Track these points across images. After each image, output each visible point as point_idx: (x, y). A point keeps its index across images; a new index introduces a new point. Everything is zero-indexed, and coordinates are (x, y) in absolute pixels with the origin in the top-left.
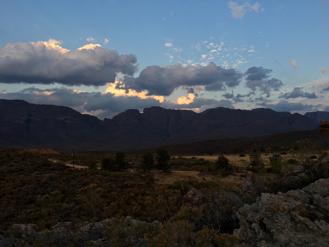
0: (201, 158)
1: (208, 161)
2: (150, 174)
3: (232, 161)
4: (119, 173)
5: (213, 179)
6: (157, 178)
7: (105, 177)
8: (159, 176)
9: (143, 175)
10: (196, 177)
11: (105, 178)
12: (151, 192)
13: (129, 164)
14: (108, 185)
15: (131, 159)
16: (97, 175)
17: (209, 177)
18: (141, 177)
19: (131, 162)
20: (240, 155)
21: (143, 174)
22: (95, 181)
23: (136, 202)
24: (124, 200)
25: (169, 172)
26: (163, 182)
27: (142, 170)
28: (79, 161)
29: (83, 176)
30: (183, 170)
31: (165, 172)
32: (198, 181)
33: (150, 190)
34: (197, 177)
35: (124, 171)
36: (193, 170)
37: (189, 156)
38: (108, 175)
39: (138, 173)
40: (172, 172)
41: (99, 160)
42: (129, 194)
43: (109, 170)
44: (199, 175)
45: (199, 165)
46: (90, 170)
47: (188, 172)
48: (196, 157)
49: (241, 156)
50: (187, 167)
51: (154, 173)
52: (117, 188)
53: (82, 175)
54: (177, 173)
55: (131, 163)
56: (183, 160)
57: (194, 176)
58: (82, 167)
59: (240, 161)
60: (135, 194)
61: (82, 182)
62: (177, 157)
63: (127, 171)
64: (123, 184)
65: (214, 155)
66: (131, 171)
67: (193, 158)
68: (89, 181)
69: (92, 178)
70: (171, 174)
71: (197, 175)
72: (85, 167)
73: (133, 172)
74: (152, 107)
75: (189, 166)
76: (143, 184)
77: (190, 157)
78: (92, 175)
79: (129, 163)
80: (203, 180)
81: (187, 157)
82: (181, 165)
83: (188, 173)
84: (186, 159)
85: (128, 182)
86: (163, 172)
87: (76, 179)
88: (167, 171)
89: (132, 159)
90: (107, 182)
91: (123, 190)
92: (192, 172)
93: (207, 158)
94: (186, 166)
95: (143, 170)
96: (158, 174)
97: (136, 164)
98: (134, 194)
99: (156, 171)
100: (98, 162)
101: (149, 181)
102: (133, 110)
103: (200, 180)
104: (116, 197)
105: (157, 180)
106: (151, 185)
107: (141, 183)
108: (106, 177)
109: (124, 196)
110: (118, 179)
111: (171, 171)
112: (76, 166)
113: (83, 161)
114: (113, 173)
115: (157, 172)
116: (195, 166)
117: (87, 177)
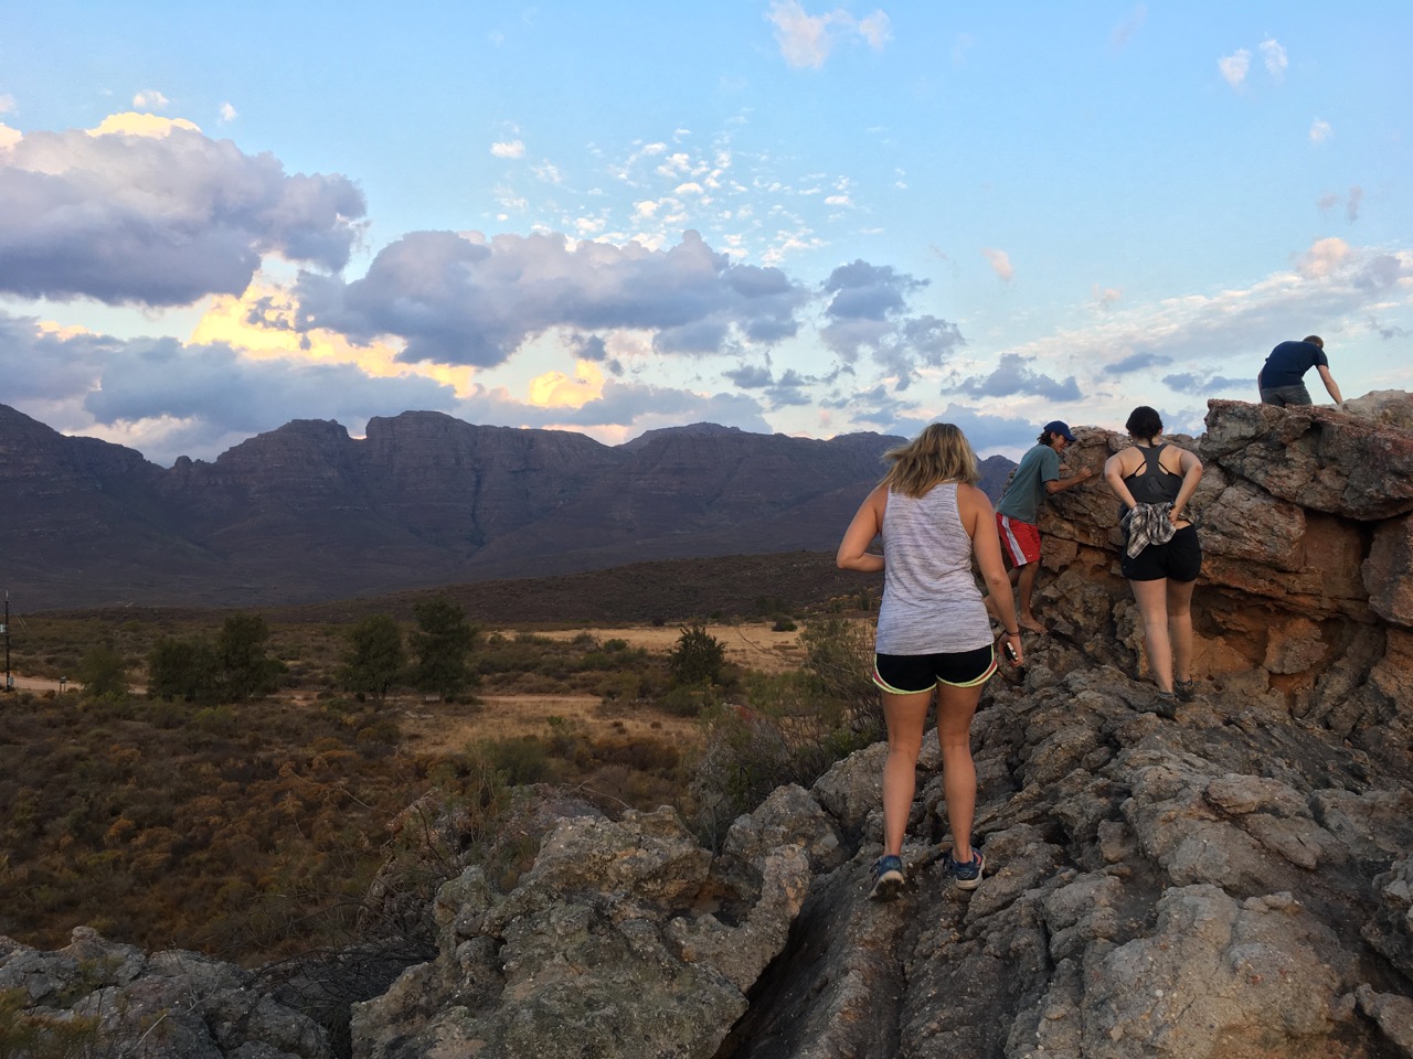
0: (613, 641)
1: (642, 652)
2: (381, 712)
3: (743, 651)
4: (234, 711)
5: (656, 725)
6: (412, 731)
7: (167, 728)
8: (423, 719)
9: (351, 719)
10: (583, 721)
11: (165, 734)
12: (381, 791)
13: (286, 670)
14: (178, 766)
15: (299, 647)
16: (128, 723)
17: (642, 720)
18: (340, 726)
19: (297, 659)
20: (774, 624)
21: (350, 714)
22: (115, 751)
23: (309, 837)
24: (249, 832)
25: (470, 701)
26: (442, 743)
27: (345, 697)
28: (41, 657)
29: (55, 727)
30: (530, 691)
31: (449, 701)
32: (591, 736)
33: (378, 782)
34: (589, 719)
35: (260, 700)
36: (573, 689)
37: (563, 630)
38: (181, 723)
39: (324, 709)
40: (482, 703)
41: (141, 650)
42: (275, 804)
43: (188, 700)
44: (600, 712)
45: (602, 669)
46: (92, 698)
47: (549, 698)
48: (594, 632)
49: (778, 629)
50: (551, 680)
51: (400, 706)
52: (219, 779)
53: (51, 724)
54: (506, 703)
55: (298, 663)
56: (536, 649)
57: (576, 715)
58: (55, 686)
59: (775, 648)
60: (304, 800)
61: (48, 753)
62: (509, 636)
63: (277, 702)
64: (250, 762)
65: (671, 626)
66: (294, 701)
67: (579, 640)
68: (85, 749)
69: (102, 737)
70: (479, 711)
71: (589, 712)
72: (69, 685)
73: (304, 704)
74: (408, 413)
75: (560, 675)
76: (344, 759)
77: (570, 635)
78: (102, 720)
79: (290, 663)
80: (615, 730)
81: (556, 636)
82: (526, 669)
83: (554, 702)
84: (548, 642)
85: (277, 751)
86: (443, 702)
87: (17, 743)
88: (460, 695)
89: (305, 646)
90: (175, 754)
91: (248, 788)
92: (572, 700)
93: (640, 637)
94: (547, 675)
95: (349, 693)
96: (420, 712)
97: (318, 668)
98: (300, 803)
99: (409, 697)
100: (135, 664)
101: (373, 743)
102: (318, 423)
103: (601, 730)
104: (215, 819)
105: (414, 737)
106: (384, 759)
107: (338, 753)
108: (171, 731)
109: (252, 812)
110: (231, 736)
111: (479, 698)
112: (22, 683)
113: (58, 655)
114: (207, 711)
115: (417, 703)
116: (583, 674)
117: (78, 732)
